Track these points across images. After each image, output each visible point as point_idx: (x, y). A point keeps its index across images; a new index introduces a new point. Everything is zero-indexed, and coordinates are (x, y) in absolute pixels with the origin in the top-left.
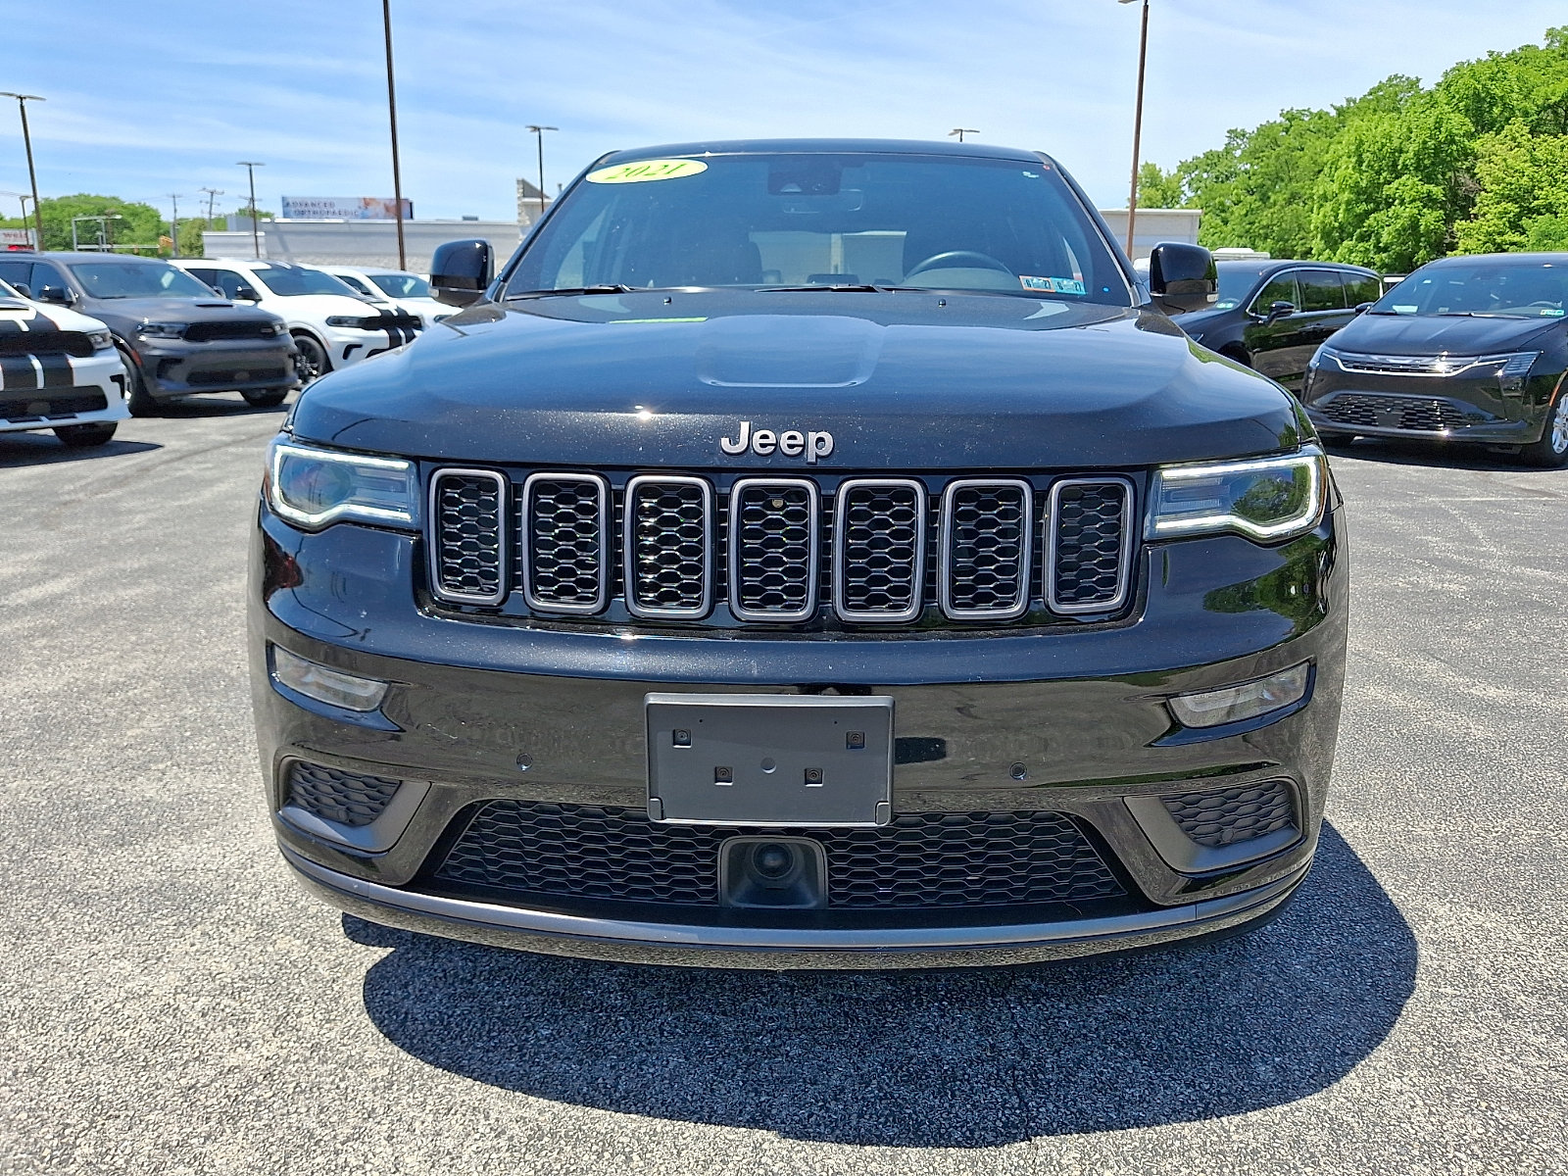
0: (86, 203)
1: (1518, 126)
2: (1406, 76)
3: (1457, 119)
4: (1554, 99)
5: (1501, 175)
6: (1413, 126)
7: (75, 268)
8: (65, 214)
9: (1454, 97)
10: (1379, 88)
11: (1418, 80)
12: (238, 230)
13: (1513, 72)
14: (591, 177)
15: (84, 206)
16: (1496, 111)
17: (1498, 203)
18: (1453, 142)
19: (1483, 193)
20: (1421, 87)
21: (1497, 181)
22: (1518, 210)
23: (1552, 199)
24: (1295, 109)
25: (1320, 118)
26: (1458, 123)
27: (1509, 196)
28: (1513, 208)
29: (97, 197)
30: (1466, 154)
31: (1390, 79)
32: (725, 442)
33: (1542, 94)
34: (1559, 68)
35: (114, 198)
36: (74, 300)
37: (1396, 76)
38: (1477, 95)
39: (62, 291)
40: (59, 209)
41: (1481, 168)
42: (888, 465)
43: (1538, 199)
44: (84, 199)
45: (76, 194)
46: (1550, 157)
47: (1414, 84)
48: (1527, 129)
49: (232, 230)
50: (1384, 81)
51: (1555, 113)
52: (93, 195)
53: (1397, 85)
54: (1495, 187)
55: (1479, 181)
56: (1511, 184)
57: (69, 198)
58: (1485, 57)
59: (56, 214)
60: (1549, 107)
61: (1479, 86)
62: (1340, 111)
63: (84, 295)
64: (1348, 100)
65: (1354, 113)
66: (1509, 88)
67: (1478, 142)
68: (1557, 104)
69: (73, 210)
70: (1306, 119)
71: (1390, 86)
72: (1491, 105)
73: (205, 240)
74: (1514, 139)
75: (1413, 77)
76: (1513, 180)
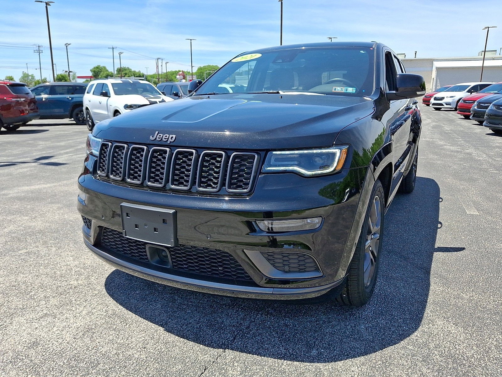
0: (210, 68)
7: (182, 87)
8: (204, 71)
12: (245, 75)
15: (209, 68)
29: (212, 66)
35: (216, 66)
36: (180, 95)
39: (177, 93)
40: (203, 69)
42: (187, 145)
44: (209, 66)
45: (207, 65)
49: (244, 75)
52: (211, 65)
57: (205, 66)
59: (202, 71)
63: (183, 94)
69: (206, 70)
73: (236, 78)
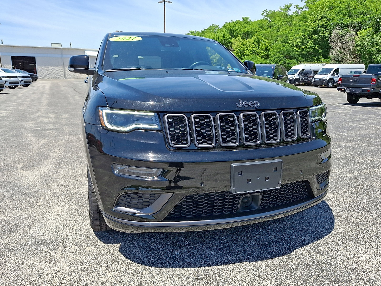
1: (239, 37)
2: (216, 24)
3: (228, 35)
4: (245, 32)
5: (237, 47)
6: (219, 36)
9: (226, 30)
10: (211, 27)
11: (218, 26)
13: (237, 25)
14: (111, 39)
16: (235, 33)
17: (237, 53)
18: (227, 40)
19: (234, 51)
20: (219, 27)
21: (237, 49)
22: (241, 55)
23: (247, 53)
24: (193, 30)
25: (198, 33)
26: (228, 36)
27: (239, 52)
28: (240, 55)
30: (230, 42)
31: (213, 25)
32: (238, 104)
33: (243, 30)
34: (245, 25)
37: (214, 24)
38: (231, 30)
41: (233, 46)
43: (245, 53)
46: (246, 44)
47: (217, 26)
48: (241, 38)
50: (211, 25)
51: (245, 35)
53: (214, 26)
54: (236, 50)
55: (233, 48)
56: (239, 49)
58: (231, 22)
60: (244, 33)
61: (231, 28)
62: (203, 32)
64: (204, 29)
65: (206, 32)
66: (236, 28)
67: (232, 40)
68: (245, 33)
70: (195, 33)
71: (213, 27)
72: (234, 32)
74: (239, 40)
75: (217, 25)
76: (240, 49)
